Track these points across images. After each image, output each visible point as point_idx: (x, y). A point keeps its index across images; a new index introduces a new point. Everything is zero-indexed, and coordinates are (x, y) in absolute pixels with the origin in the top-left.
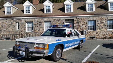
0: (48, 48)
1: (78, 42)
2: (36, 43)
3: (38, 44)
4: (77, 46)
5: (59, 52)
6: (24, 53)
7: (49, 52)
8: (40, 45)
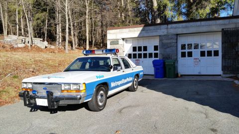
0: (85, 90)
1: (131, 79)
2: (65, 84)
4: (130, 84)
5: (102, 96)
6: (46, 101)
7: (87, 97)
8: (72, 85)
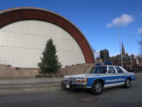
0: (87, 81)
3: (79, 78)
6: (69, 85)
7: (88, 85)
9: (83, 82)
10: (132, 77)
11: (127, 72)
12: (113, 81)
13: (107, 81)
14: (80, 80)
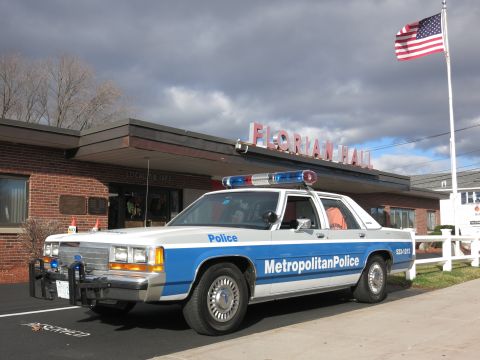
0: (163, 267)
3: (123, 248)
8: (130, 251)
9: (144, 267)
10: (399, 252)
11: (375, 225)
12: (300, 266)
13: (270, 267)
14: (130, 261)
